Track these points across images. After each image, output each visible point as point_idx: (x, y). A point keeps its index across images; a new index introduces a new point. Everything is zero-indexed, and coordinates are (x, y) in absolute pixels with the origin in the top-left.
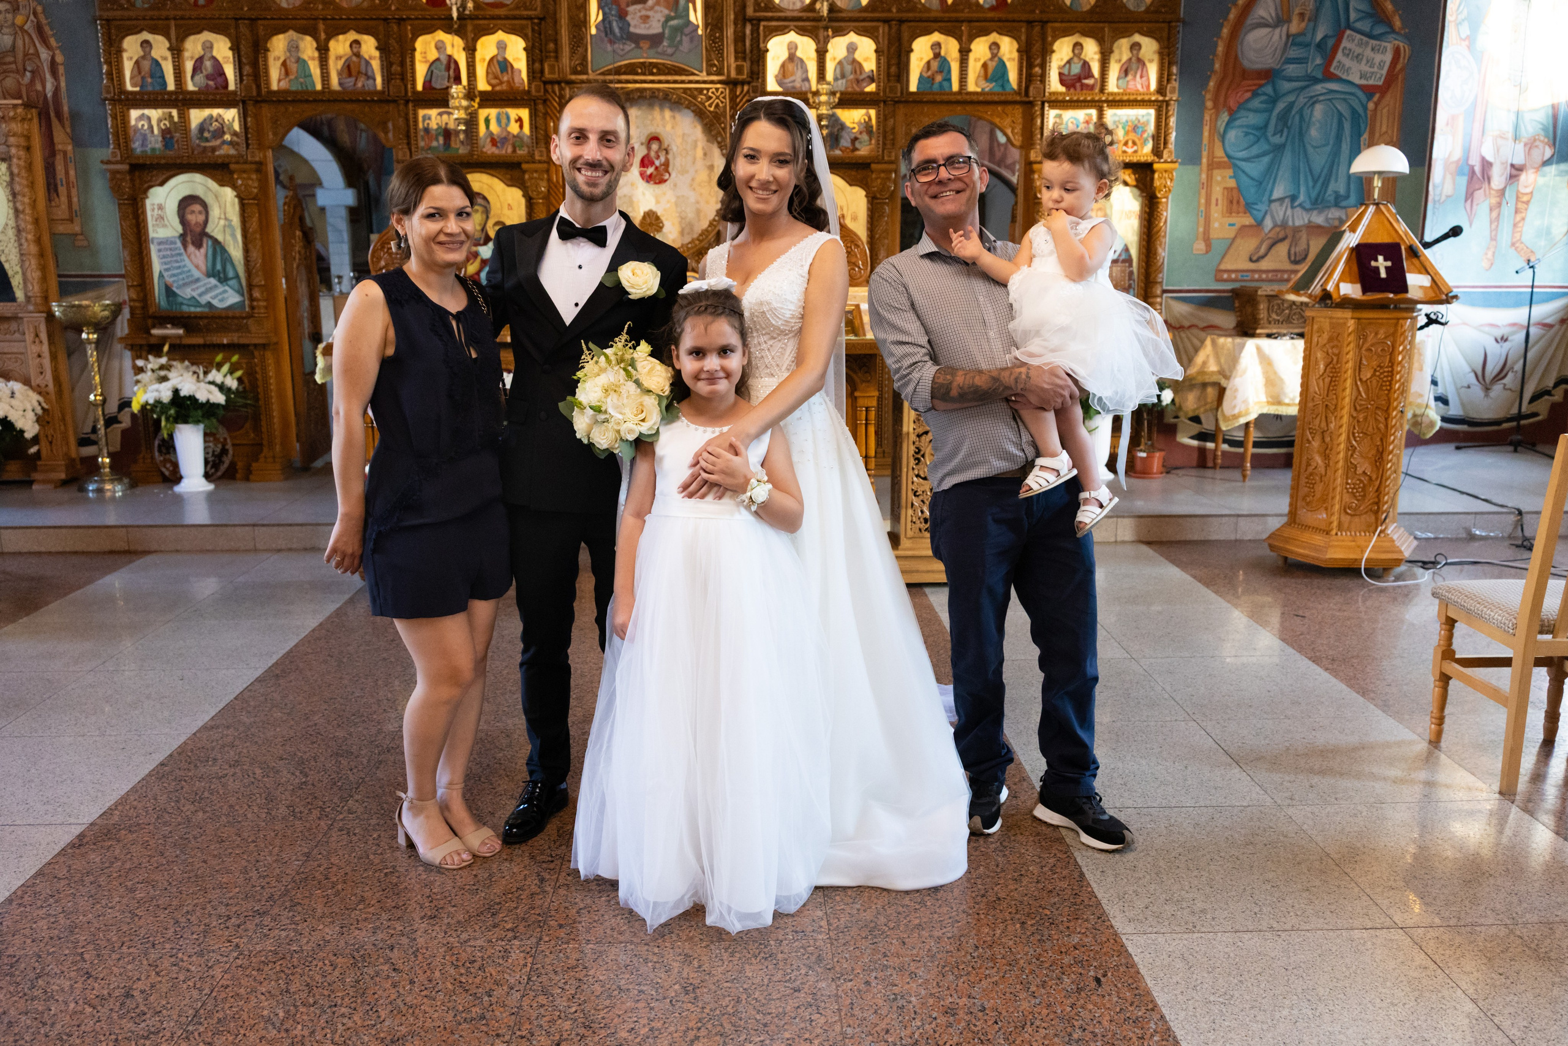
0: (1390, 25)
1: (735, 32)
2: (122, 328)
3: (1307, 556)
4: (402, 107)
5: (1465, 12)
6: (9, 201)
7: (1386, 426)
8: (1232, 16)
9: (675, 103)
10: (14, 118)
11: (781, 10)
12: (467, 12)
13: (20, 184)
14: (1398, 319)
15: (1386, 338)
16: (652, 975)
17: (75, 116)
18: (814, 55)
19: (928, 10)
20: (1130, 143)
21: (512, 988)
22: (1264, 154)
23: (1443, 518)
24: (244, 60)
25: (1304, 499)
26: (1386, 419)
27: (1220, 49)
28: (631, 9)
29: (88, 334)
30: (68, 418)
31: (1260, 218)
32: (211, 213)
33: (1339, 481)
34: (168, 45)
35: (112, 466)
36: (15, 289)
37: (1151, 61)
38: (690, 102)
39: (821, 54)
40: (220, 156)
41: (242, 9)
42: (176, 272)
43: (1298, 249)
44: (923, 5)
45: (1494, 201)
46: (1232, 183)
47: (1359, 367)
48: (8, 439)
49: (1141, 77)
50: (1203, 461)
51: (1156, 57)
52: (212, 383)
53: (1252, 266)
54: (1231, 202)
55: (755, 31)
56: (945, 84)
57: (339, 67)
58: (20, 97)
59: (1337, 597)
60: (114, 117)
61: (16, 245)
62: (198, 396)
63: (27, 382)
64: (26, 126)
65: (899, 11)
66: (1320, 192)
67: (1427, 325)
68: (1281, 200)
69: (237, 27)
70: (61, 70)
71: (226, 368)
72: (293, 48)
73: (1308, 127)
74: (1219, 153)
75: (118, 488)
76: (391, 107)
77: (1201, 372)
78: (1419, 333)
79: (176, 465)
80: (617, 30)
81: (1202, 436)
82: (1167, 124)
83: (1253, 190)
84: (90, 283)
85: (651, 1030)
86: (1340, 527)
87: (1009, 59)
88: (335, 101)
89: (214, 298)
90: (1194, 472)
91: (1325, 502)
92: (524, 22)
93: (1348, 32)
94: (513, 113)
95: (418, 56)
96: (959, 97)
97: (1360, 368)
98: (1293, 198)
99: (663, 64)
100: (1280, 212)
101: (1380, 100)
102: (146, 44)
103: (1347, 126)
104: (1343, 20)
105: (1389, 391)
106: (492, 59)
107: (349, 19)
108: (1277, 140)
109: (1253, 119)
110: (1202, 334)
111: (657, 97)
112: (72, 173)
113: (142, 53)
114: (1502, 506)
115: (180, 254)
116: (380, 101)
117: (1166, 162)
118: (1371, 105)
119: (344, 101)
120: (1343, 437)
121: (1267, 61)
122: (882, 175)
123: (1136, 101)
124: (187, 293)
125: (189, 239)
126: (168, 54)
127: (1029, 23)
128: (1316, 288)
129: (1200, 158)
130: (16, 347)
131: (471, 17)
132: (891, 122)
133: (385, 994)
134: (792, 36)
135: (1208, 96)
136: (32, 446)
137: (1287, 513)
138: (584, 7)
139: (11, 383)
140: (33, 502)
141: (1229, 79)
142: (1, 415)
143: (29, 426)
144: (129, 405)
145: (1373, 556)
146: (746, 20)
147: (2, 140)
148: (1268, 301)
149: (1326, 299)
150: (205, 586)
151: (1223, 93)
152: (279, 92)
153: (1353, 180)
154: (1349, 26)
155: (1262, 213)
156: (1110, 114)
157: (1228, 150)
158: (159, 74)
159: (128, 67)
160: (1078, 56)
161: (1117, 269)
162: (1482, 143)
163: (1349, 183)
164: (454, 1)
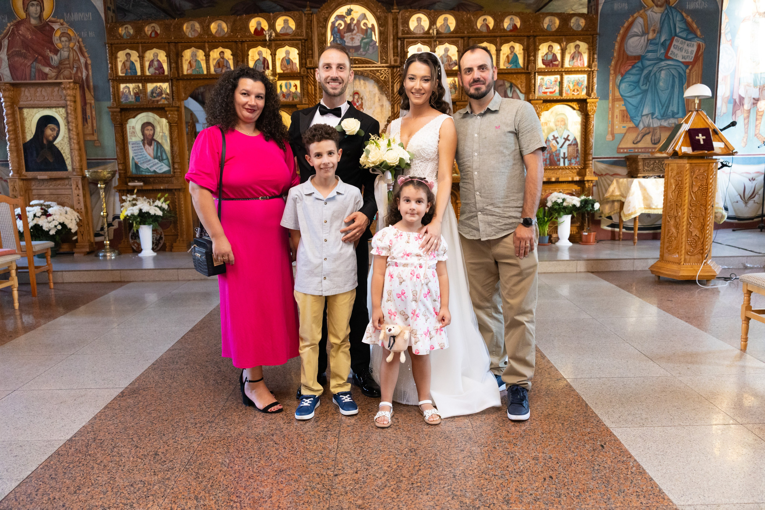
0: (695, 34)
1: (393, 44)
2: (115, 182)
5: (729, 28)
7: (706, 213)
8: (621, 32)
9: (366, 76)
10: (69, 88)
11: (414, 34)
12: (272, 38)
13: (71, 118)
14: (709, 163)
15: (704, 172)
16: (394, 445)
17: (95, 88)
19: (481, 32)
20: (576, 91)
21: (331, 450)
22: (638, 94)
23: (732, 259)
24: (172, 61)
25: (667, 249)
26: (705, 210)
27: (617, 47)
28: (346, 35)
29: (101, 184)
30: (90, 224)
31: (637, 123)
32: (156, 130)
33: (684, 239)
34: (138, 55)
35: (110, 245)
36: (67, 165)
38: (373, 76)
40: (160, 104)
41: (171, 38)
42: (140, 157)
43: (655, 138)
44: (479, 30)
45: (746, 115)
46: (624, 108)
47: (692, 186)
48: (64, 233)
49: (580, 60)
50: (613, 237)
51: (587, 51)
52: (156, 206)
54: (624, 116)
55: (403, 43)
57: (214, 63)
58: (71, 79)
59: (686, 293)
60: (113, 87)
61: (68, 145)
62: (151, 212)
63: (72, 207)
64: (74, 92)
65: (468, 33)
66: (665, 112)
67: (722, 167)
68: (647, 115)
69: (169, 46)
70: (90, 67)
71: (162, 200)
72: (194, 55)
73: (658, 82)
74: (617, 94)
75: (113, 255)
77: (612, 195)
78: (719, 171)
79: (139, 245)
81: (613, 226)
82: (593, 82)
83: (634, 111)
84: (101, 163)
85: (398, 466)
86: (685, 261)
87: (519, 54)
88: (213, 78)
89: (156, 168)
90: (610, 242)
91: (677, 249)
92: (297, 42)
93: (676, 38)
94: (293, 82)
95: (250, 58)
98: (653, 114)
99: (361, 59)
100: (647, 120)
101: (692, 68)
102: (128, 55)
103: (677, 80)
104: (673, 32)
105: (706, 196)
106: (283, 59)
107: (219, 42)
108: (644, 88)
109: (633, 78)
110: (612, 178)
111: (358, 74)
112: (94, 113)
113: (126, 59)
114: (759, 253)
115: (142, 149)
117: (593, 98)
118: (688, 71)
120: (685, 218)
121: (638, 51)
123: (578, 71)
124: (144, 166)
125: (146, 142)
126: (138, 59)
127: (528, 37)
128: (670, 150)
129: (609, 97)
130: (67, 192)
131: (274, 40)
133: (273, 453)
134: (419, 45)
135: (612, 68)
136: (74, 236)
137: (659, 257)
138: (324, 35)
139: (66, 208)
140: (75, 262)
141: (621, 61)
142: (61, 221)
143: (73, 227)
144: (118, 217)
145: (702, 274)
146: (398, 38)
147: (63, 98)
148: (644, 161)
149: (675, 154)
150: (152, 297)
151: (618, 67)
152: (187, 75)
153: (680, 105)
154: (676, 35)
155: (638, 121)
156: (566, 77)
157: (622, 93)
158: (133, 68)
159: (120, 65)
160: (551, 51)
161: (571, 148)
162: (739, 89)
163: (678, 107)
164: (267, 32)
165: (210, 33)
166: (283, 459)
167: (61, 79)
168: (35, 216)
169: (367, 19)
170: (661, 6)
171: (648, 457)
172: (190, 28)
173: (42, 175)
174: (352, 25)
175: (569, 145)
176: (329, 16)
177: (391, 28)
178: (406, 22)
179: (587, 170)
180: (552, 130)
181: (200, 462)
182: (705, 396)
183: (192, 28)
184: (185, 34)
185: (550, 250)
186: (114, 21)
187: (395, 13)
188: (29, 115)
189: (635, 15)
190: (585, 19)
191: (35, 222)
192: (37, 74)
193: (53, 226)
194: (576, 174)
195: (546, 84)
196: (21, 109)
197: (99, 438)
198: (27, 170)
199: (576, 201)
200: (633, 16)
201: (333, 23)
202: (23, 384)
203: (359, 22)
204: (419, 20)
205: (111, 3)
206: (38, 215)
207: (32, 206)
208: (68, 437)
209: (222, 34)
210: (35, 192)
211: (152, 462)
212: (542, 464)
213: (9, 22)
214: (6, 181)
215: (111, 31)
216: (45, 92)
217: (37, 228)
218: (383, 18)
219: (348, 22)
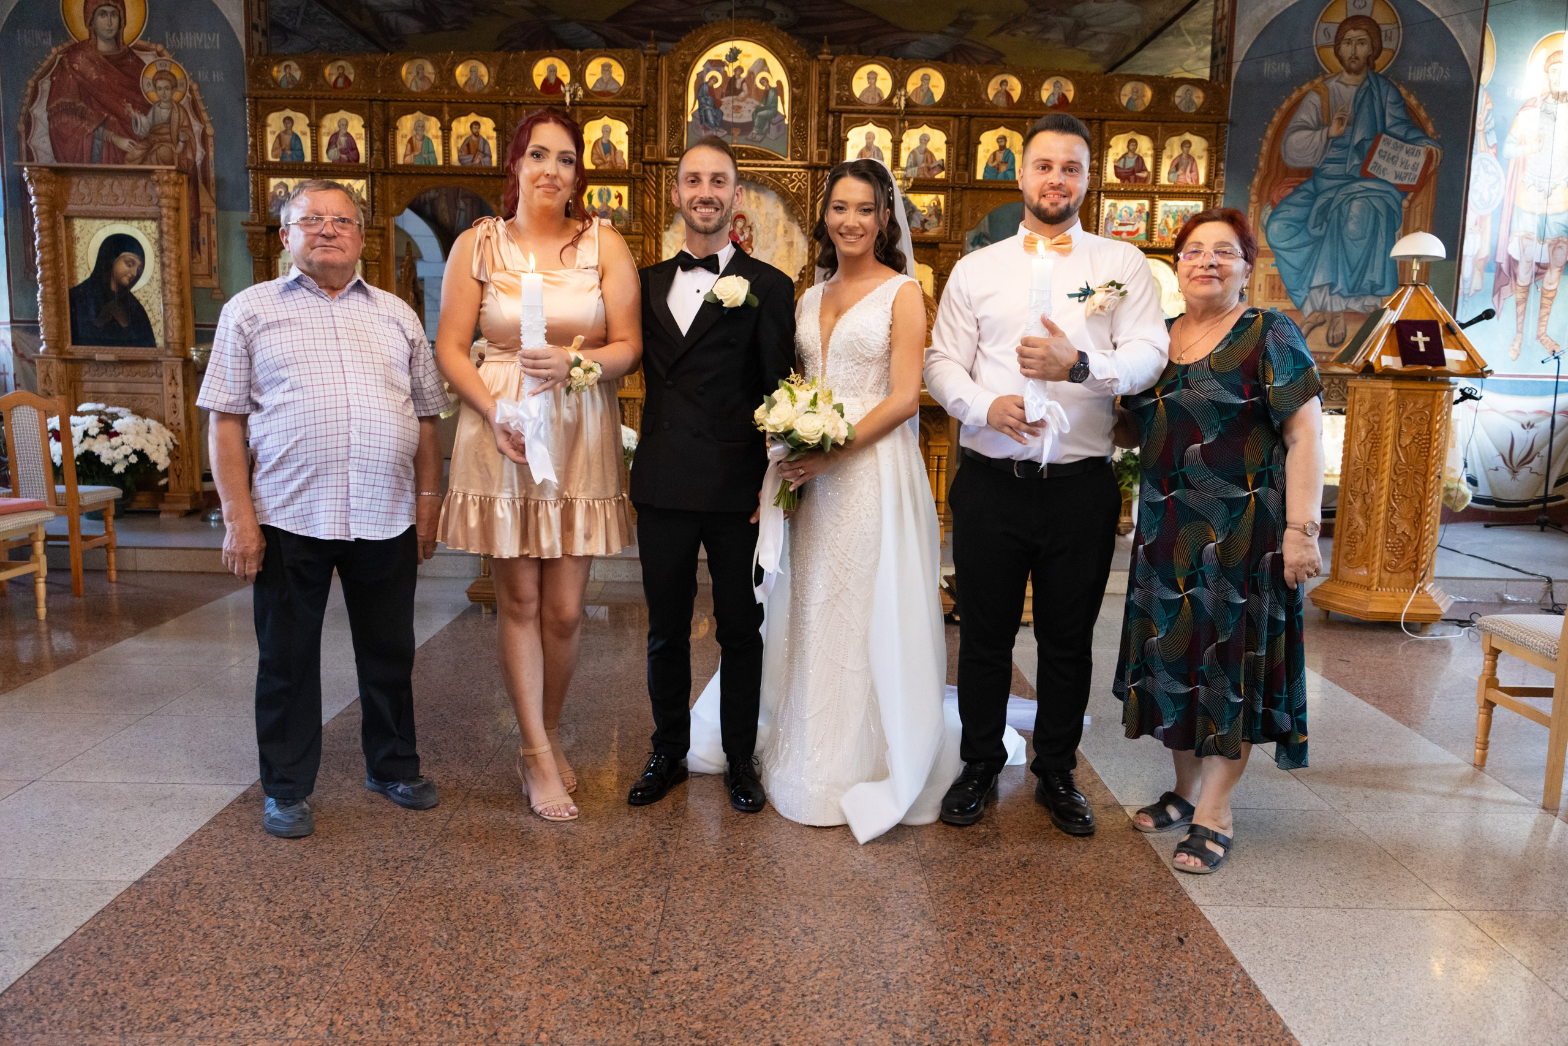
0: (1423, 130)
1: (819, 123)
3: (1349, 610)
5: (1493, 122)
6: (156, 256)
7: (1425, 490)
8: (1276, 119)
9: (762, 184)
10: (167, 182)
11: (863, 104)
12: (577, 99)
13: (169, 241)
14: (1435, 391)
15: (1424, 408)
16: (773, 920)
17: (219, 182)
18: (890, 145)
19: (996, 107)
21: (648, 924)
22: (1304, 245)
23: (1477, 583)
24: (375, 137)
25: (1345, 557)
26: (1424, 483)
27: (1265, 148)
28: (725, 100)
30: (195, 454)
31: (1299, 303)
33: (1380, 539)
34: (307, 121)
36: (156, 336)
37: (1200, 158)
38: (775, 184)
39: (897, 144)
41: (376, 91)
43: (1335, 333)
44: (992, 102)
45: (1520, 296)
46: (1274, 271)
47: (1399, 434)
48: (142, 471)
49: (1191, 172)
51: (1205, 154)
54: (1273, 288)
55: (837, 122)
56: (1010, 173)
57: (460, 145)
58: (173, 164)
59: (1379, 647)
60: (256, 184)
61: (160, 295)
63: (161, 420)
64: (177, 190)
65: (968, 107)
66: (1357, 281)
67: (1462, 400)
68: (1320, 287)
69: (371, 107)
70: (211, 141)
72: (420, 127)
73: (1346, 222)
78: (1455, 407)
80: (711, 119)
83: (1294, 278)
85: (778, 961)
86: (1380, 583)
88: (456, 175)
91: (1365, 559)
92: (627, 109)
93: (1384, 136)
94: (614, 190)
98: (1332, 286)
99: (752, 150)
100: (1320, 298)
101: (1414, 198)
102: (288, 121)
103: (1383, 222)
105: (1427, 456)
106: (597, 142)
107: (471, 103)
108: (1317, 232)
109: (1294, 212)
111: (744, 179)
112: (214, 233)
113: (284, 128)
114: (1532, 574)
116: (495, 176)
118: (1405, 203)
120: (1384, 498)
121: (1308, 160)
122: (949, 254)
126: (308, 130)
128: (1358, 360)
130: (152, 389)
131: (581, 104)
132: (958, 207)
134: (871, 127)
135: (1253, 191)
136: (162, 478)
138: (683, 97)
139: (148, 420)
140: (158, 529)
141: (1272, 176)
142: (138, 447)
143: (162, 460)
145: (1412, 611)
146: (829, 112)
147: (155, 201)
149: (1368, 370)
151: (1267, 188)
152: (404, 166)
153: (1386, 271)
154: (1385, 131)
155: (1302, 299)
156: (1162, 205)
157: (1271, 240)
158: (298, 147)
159: (271, 140)
160: (1133, 151)
162: (1508, 243)
163: (1384, 275)
164: (567, 88)
165: (453, 84)
166: (555, 937)
167: (152, 164)
168: (86, 434)
169: (769, 71)
170: (1357, 72)
171: (1268, 964)
172: (415, 74)
173: (105, 354)
174: (739, 82)
176: (693, 59)
177: (815, 90)
178: (846, 81)
181: (392, 935)
182: (1392, 853)
183: (418, 73)
184: (404, 84)
186: (264, 50)
187: (825, 60)
188: (85, 231)
189: (1305, 88)
190: (1204, 91)
191: (85, 446)
192: (105, 151)
193: (121, 456)
195: (1121, 216)
196: (69, 219)
197: (196, 880)
198: (73, 343)
200: (1300, 89)
201: (701, 76)
202: (49, 768)
203: (752, 75)
204: (872, 76)
205: (259, 17)
206: (91, 432)
207: (82, 414)
208: (137, 876)
209: (477, 87)
210: (88, 386)
211: (298, 932)
212: (1060, 968)
213: (55, 44)
214: (31, 362)
215: (258, 72)
216: (120, 187)
217: (89, 459)
218: (801, 69)
219: (731, 74)
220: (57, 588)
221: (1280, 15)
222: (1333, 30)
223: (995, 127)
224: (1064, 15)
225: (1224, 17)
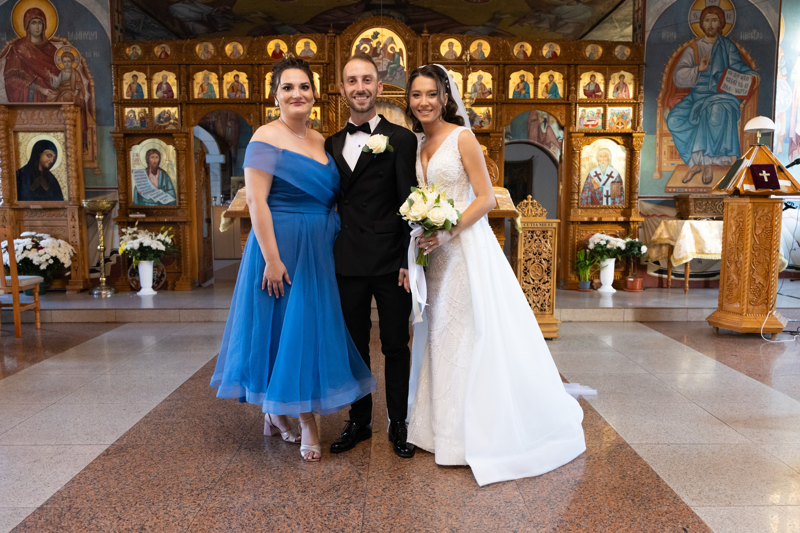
0: (750, 66)
2: (115, 213)
3: (731, 327)
4: (258, 106)
5: (784, 62)
6: (64, 151)
7: (770, 259)
8: (670, 62)
9: (392, 104)
10: (69, 111)
11: (446, 60)
13: (70, 143)
14: (774, 203)
15: (768, 212)
17: (98, 111)
18: (462, 81)
19: (518, 59)
20: (620, 124)
22: (688, 129)
24: (182, 84)
25: (727, 297)
26: (771, 255)
27: (664, 78)
29: (99, 215)
30: (86, 258)
31: (687, 161)
32: (162, 157)
33: (746, 287)
34: (145, 77)
35: (106, 282)
36: (64, 195)
37: (630, 84)
39: (465, 80)
40: (168, 130)
41: (182, 60)
42: (143, 186)
43: (707, 177)
44: (516, 57)
46: (672, 144)
48: (56, 268)
49: (625, 91)
50: (661, 284)
51: (632, 82)
52: (159, 240)
53: (684, 185)
54: (672, 153)
56: (527, 95)
57: (228, 87)
58: (72, 101)
59: (751, 347)
60: (117, 111)
61: (66, 173)
62: (152, 246)
63: (66, 240)
64: (75, 115)
65: (503, 60)
66: (717, 149)
67: (786, 208)
68: (698, 152)
69: (180, 68)
70: (93, 89)
71: (166, 233)
72: (206, 78)
73: (710, 116)
74: (665, 129)
75: (109, 293)
76: (253, 106)
77: (659, 238)
78: (783, 212)
79: (138, 282)
81: (660, 271)
82: (639, 114)
83: (683, 147)
84: (100, 192)
86: (748, 311)
87: (559, 83)
88: (226, 103)
89: (161, 199)
90: (657, 289)
91: (738, 298)
93: (729, 70)
96: (534, 101)
97: (755, 228)
98: (704, 151)
100: (697, 158)
101: (746, 102)
102: (135, 77)
103: (730, 115)
104: (726, 63)
105: (771, 240)
107: (234, 64)
108: (694, 122)
109: (682, 112)
110: (659, 219)
111: (383, 102)
112: (95, 138)
113: (132, 81)
115: (146, 178)
116: (247, 103)
117: (639, 132)
118: (742, 106)
119: (230, 103)
120: (748, 264)
121: (688, 84)
122: (496, 139)
123: (623, 103)
124: (148, 197)
125: (150, 170)
126: (145, 82)
127: (569, 65)
129: (656, 131)
130: (62, 223)
132: (499, 113)
133: (285, 530)
135: (659, 101)
136: (67, 272)
137: (717, 306)
139: (59, 240)
140: (66, 299)
141: (668, 94)
142: (54, 255)
143: (66, 261)
144: (116, 252)
145: (767, 327)
147: (63, 121)
148: (695, 201)
149: (736, 192)
150: (149, 341)
151: (666, 100)
152: (198, 99)
153: (734, 142)
154: (729, 67)
155: (688, 159)
156: (610, 109)
157: (670, 127)
158: (140, 91)
159: (125, 88)
160: (593, 81)
161: (615, 186)
162: (796, 127)
163: (732, 144)
164: (286, 55)
165: (224, 54)
167: (61, 102)
168: (25, 248)
170: (712, 36)
172: (203, 50)
174: (379, 50)
175: (613, 182)
176: (354, 38)
177: (420, 53)
178: (437, 47)
179: (633, 210)
180: (595, 166)
183: (205, 50)
184: (197, 55)
185: (592, 297)
186: (121, 40)
187: (425, 37)
188: (25, 139)
189: (685, 45)
190: (630, 48)
191: (24, 255)
192: (35, 96)
193: (44, 260)
194: (620, 214)
195: (588, 116)
196: (16, 133)
198: (19, 199)
199: (621, 243)
200: (682, 46)
201: (358, 47)
203: (385, 46)
204: (451, 45)
205: (119, 23)
206: (28, 247)
207: (23, 238)
208: (39, 505)
209: (237, 56)
210: (26, 223)
213: (8, 40)
215: (118, 51)
216: (42, 115)
217: (27, 262)
218: (412, 42)
219: (374, 45)
220: (6, 333)
221: (670, 7)
222: (699, 14)
223: (518, 70)
224: (550, 13)
225: (639, 9)
